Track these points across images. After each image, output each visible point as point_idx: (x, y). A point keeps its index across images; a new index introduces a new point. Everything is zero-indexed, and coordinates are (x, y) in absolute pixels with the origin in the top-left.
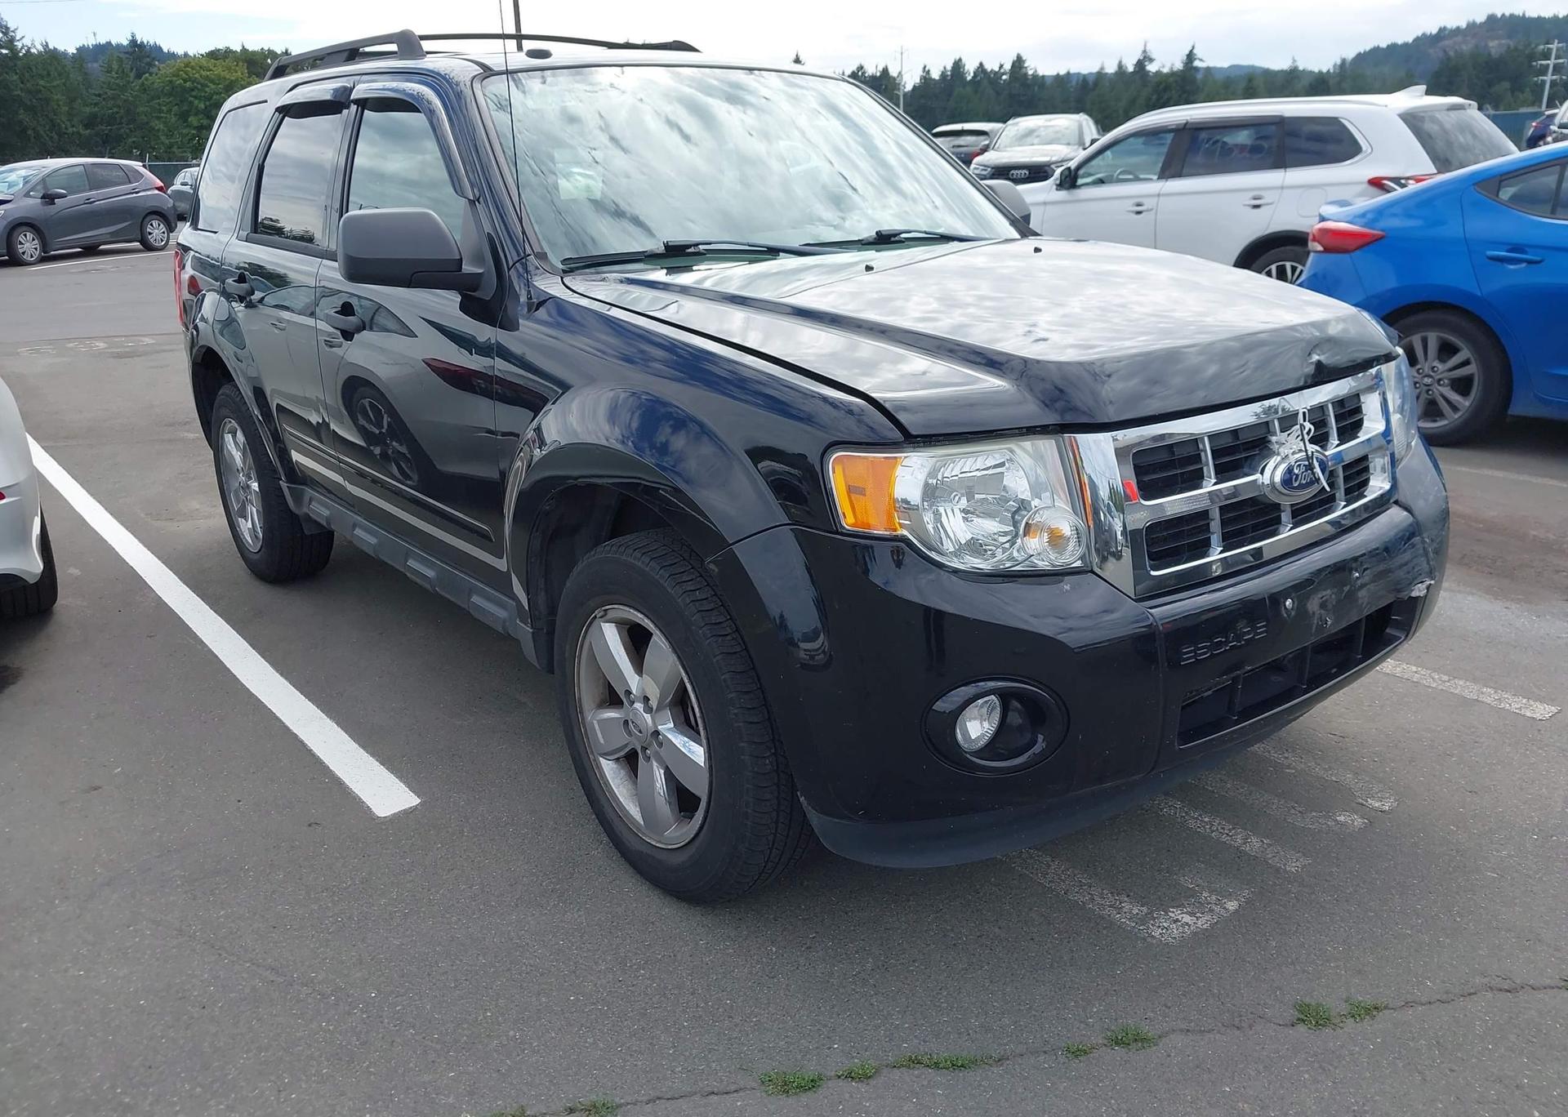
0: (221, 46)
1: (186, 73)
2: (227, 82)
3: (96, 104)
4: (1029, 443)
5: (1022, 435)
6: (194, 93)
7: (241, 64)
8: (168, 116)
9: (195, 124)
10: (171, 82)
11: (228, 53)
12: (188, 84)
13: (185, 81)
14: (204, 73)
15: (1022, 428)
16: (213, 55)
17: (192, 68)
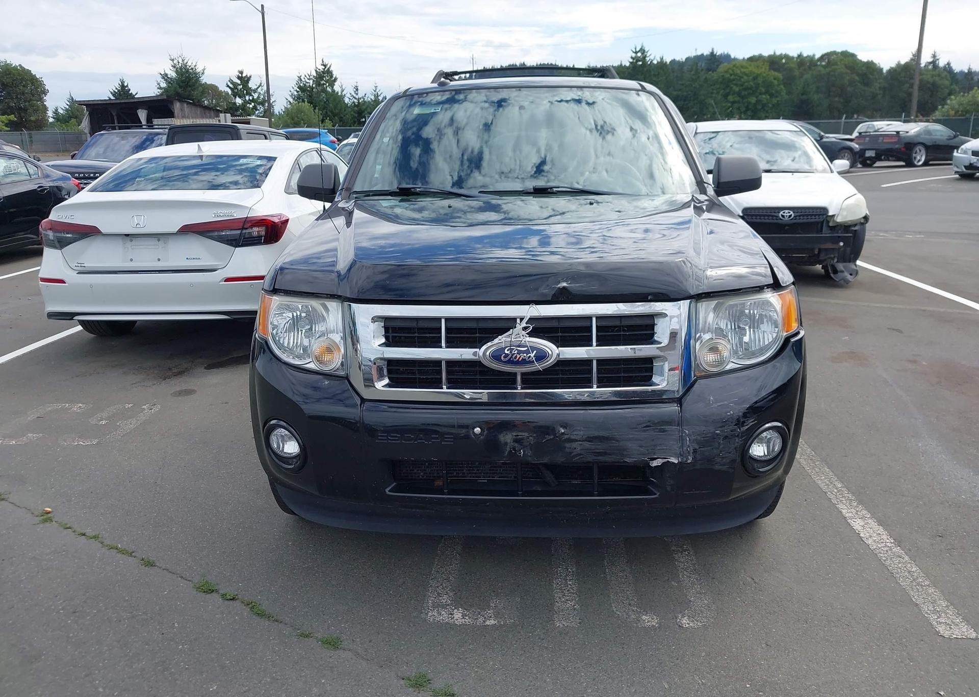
0: (756, 54)
1: (733, 71)
2: (755, 75)
3: (680, 90)
4: (335, 303)
5: (327, 298)
6: (734, 82)
7: (765, 63)
8: (716, 96)
9: (731, 100)
10: (723, 76)
11: (760, 58)
12: (732, 77)
13: (731, 75)
14: (742, 70)
15: (328, 294)
16: (752, 59)
17: (737, 67)
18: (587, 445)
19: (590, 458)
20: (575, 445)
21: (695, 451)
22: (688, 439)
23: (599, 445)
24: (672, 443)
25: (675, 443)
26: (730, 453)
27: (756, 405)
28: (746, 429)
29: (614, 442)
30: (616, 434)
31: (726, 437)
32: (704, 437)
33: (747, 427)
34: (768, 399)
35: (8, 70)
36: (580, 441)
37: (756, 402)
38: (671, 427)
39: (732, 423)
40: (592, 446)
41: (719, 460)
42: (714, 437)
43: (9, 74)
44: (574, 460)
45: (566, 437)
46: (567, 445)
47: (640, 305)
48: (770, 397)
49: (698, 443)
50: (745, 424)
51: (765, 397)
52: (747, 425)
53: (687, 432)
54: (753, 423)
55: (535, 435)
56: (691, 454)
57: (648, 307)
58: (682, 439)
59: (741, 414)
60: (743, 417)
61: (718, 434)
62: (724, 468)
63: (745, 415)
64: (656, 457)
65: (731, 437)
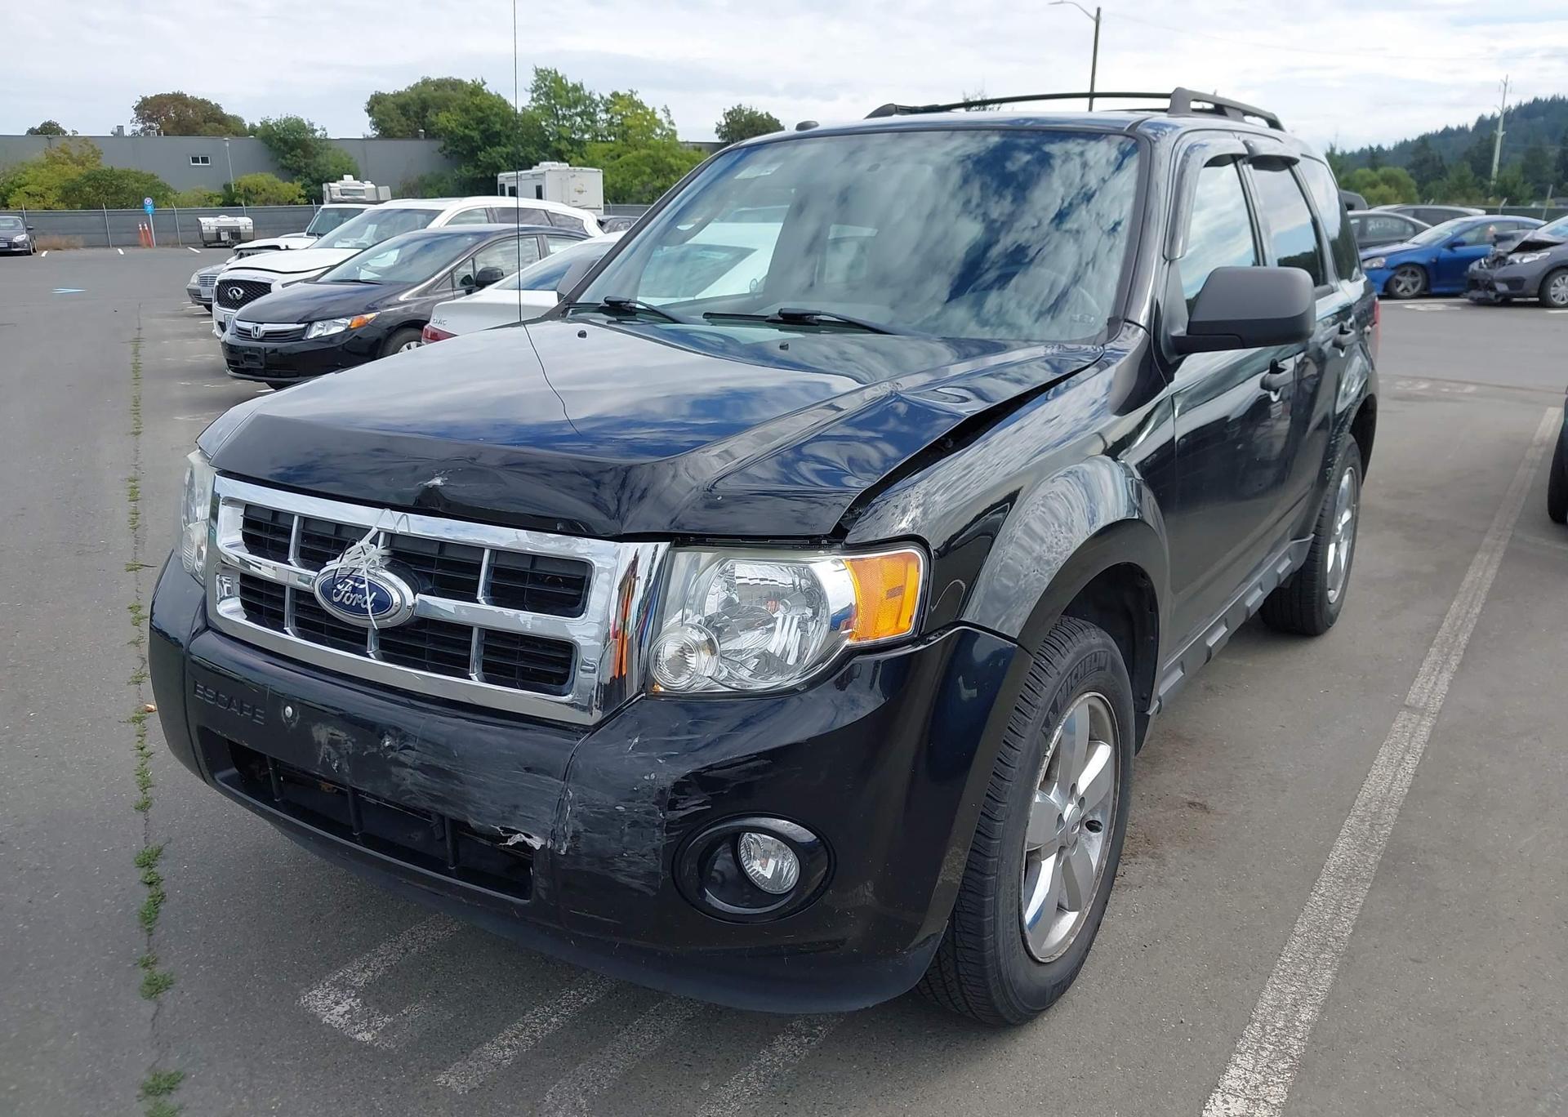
18: (420, 777)
19: (424, 804)
20: (406, 772)
21: (576, 836)
22: (569, 809)
23: (438, 782)
24: (544, 809)
25: (548, 810)
26: (643, 856)
27: (711, 774)
28: (680, 818)
29: (456, 782)
30: (460, 769)
31: (634, 824)
32: (596, 812)
33: (682, 813)
34: (743, 767)
35: (751, 119)
36: (411, 767)
37: (710, 768)
38: (550, 778)
39: (649, 797)
40: (428, 783)
41: (623, 865)
42: (614, 817)
43: (753, 125)
44: (403, 799)
45: (392, 754)
46: (394, 770)
47: (553, 539)
48: (751, 764)
49: (583, 821)
50: (679, 806)
51: (738, 761)
52: (683, 809)
53: (571, 794)
54: (699, 808)
55: (354, 740)
56: (569, 839)
57: (564, 544)
58: (560, 806)
59: (669, 784)
60: (673, 790)
61: (620, 814)
62: (636, 884)
63: (679, 787)
64: (514, 828)
65: (646, 825)
